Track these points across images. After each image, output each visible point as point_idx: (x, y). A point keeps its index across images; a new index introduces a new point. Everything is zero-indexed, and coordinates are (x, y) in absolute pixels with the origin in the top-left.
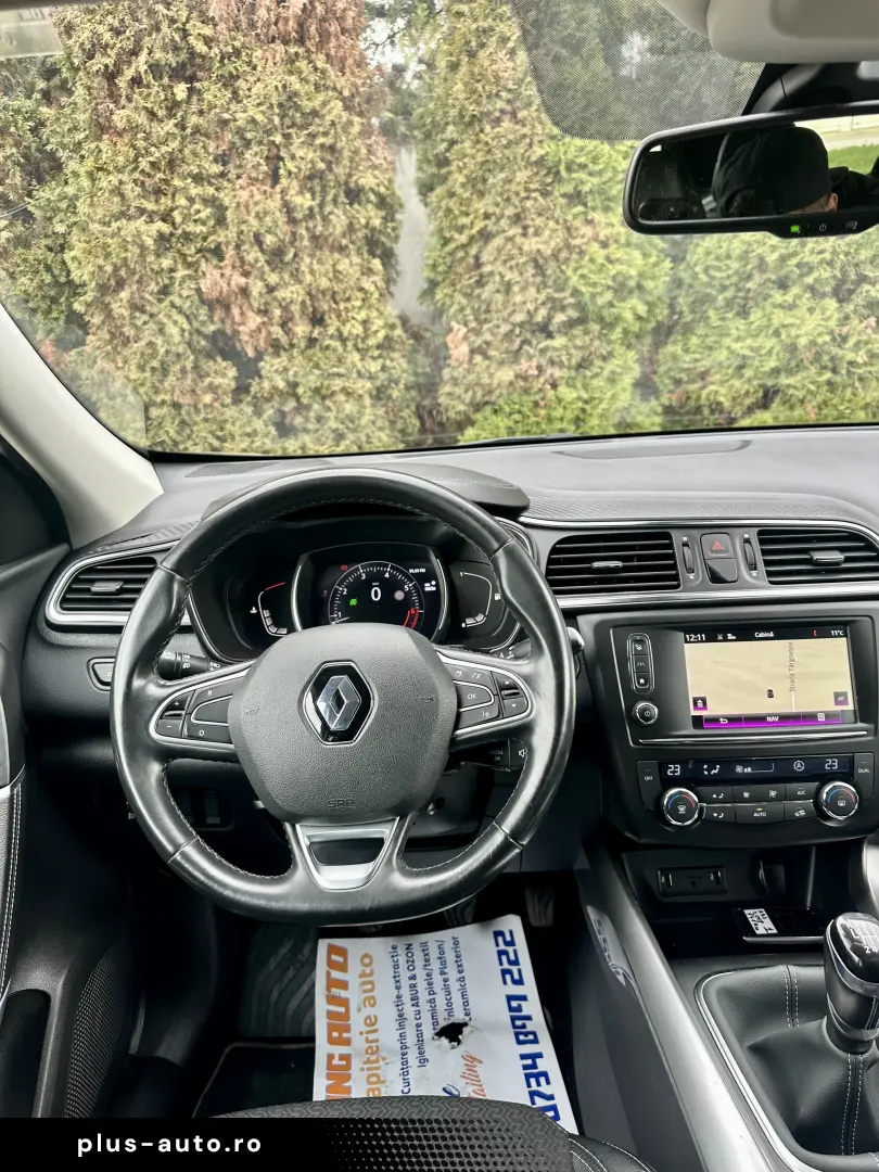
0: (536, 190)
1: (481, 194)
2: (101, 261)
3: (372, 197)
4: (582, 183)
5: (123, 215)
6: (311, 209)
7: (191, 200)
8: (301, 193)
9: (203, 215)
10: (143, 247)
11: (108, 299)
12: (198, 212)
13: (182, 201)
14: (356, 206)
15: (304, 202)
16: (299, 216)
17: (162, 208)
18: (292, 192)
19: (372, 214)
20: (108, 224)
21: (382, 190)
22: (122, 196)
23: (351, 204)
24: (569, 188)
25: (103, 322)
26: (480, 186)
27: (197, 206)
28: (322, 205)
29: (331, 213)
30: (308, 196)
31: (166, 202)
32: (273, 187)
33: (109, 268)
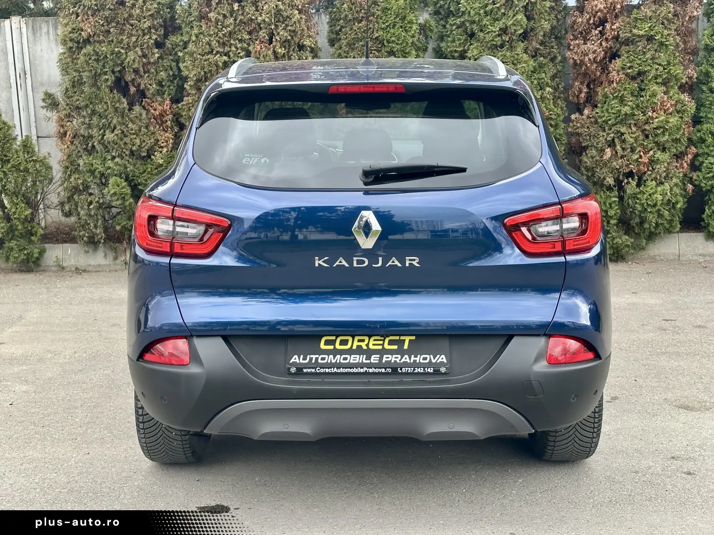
0: (374, 50)
1: (353, 49)
2: (199, 70)
3: (309, 49)
4: (393, 47)
5: (211, 52)
6: (284, 53)
7: (237, 49)
8: (281, 47)
9: (241, 54)
10: (217, 66)
11: (199, 84)
12: (239, 53)
13: (233, 49)
14: (302, 52)
15: (281, 51)
16: (279, 56)
17: (226, 51)
18: (277, 47)
19: (308, 55)
20: (203, 56)
21: (313, 45)
22: (210, 45)
23: (300, 51)
24: (388, 49)
25: (196, 93)
26: (353, 46)
27: (239, 51)
28: (288, 52)
29: (292, 55)
30: (283, 49)
31: (227, 49)
32: (270, 45)
33: (203, 73)
